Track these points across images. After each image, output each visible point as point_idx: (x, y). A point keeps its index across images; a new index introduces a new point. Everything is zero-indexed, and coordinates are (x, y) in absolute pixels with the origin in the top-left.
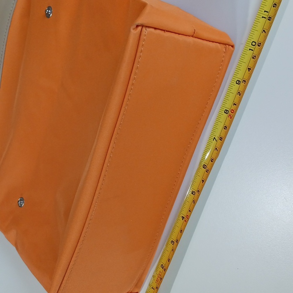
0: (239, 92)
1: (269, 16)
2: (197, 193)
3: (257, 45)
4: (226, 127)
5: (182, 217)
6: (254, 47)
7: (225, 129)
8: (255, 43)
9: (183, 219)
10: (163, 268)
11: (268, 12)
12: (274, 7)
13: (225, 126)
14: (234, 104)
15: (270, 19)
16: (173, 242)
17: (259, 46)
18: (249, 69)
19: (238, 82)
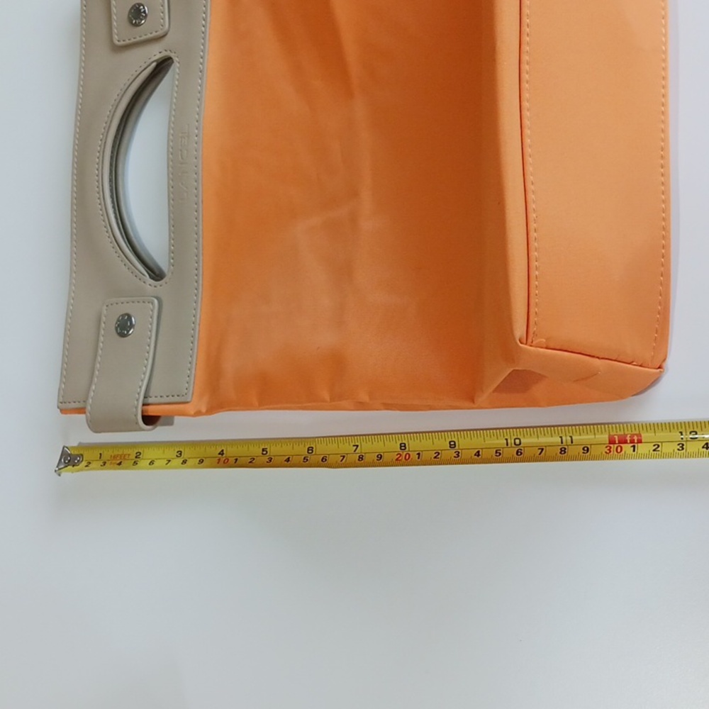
0: (439, 453)
1: (566, 447)
2: (266, 459)
3: (517, 449)
4: (381, 458)
5: (223, 451)
6: (513, 445)
7: (378, 456)
8: (520, 444)
9: (219, 454)
10: (136, 457)
11: (572, 442)
12: (583, 449)
13: (381, 456)
14: (419, 454)
15: (563, 451)
16: (181, 454)
17: (517, 452)
18: (478, 454)
19: (452, 445)
